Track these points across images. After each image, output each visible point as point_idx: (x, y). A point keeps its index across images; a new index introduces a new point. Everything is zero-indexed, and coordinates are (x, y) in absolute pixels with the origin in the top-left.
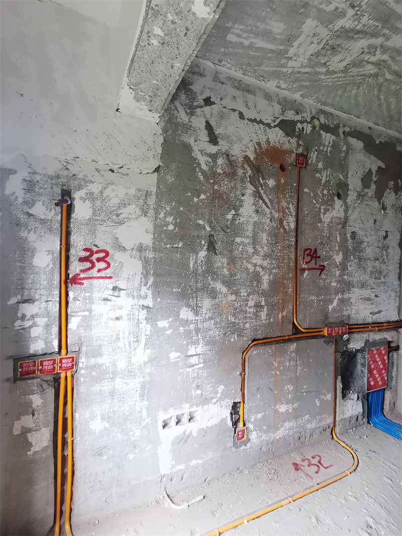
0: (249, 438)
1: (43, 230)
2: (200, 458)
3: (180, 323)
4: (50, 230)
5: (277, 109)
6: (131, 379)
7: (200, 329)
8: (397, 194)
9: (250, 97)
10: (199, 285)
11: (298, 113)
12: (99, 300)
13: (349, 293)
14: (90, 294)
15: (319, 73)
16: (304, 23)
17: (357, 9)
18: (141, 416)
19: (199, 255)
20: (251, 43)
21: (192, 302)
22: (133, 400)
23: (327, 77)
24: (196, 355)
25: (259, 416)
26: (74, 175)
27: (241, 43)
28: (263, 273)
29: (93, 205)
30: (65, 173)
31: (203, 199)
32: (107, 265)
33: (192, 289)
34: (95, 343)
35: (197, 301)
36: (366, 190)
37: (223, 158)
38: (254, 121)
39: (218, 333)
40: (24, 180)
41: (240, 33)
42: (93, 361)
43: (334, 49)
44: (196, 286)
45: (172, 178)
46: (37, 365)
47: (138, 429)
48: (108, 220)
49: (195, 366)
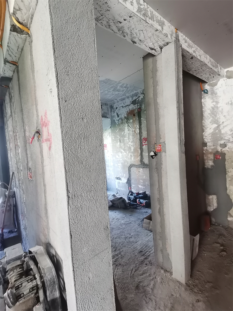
3: (116, 158)
6: (111, 168)
9: (124, 101)
10: (119, 150)
11: (136, 96)
22: (112, 172)
35: (119, 154)
39: (123, 162)
47: (113, 177)
48: (106, 139)
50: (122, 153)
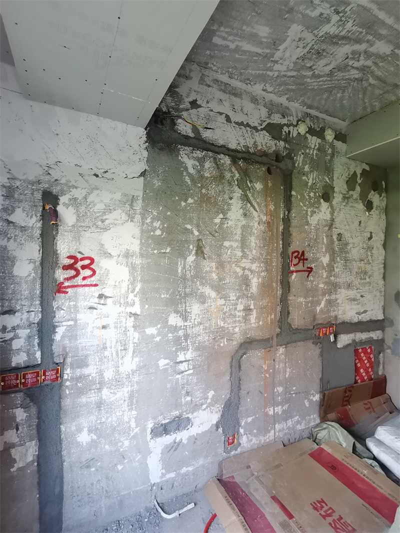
0: (239, 442)
1: (24, 237)
2: (190, 466)
3: (168, 330)
4: (31, 237)
5: (264, 112)
6: (119, 388)
7: (190, 334)
8: (380, 196)
9: (237, 100)
10: (188, 290)
11: (284, 117)
12: (85, 308)
13: (336, 294)
14: (75, 303)
15: (305, 77)
16: (290, 28)
17: (341, 15)
18: (130, 426)
19: (187, 261)
20: (237, 46)
21: (181, 308)
22: (122, 410)
23: (312, 81)
24: (185, 361)
25: (250, 420)
26: (56, 180)
27: (228, 46)
28: (252, 276)
29: (77, 211)
30: (47, 178)
31: (191, 203)
32: (92, 273)
33: (180, 295)
34: (81, 353)
35: (185, 307)
36: (351, 193)
37: (210, 162)
38: (241, 124)
39: (207, 338)
40: (4, 186)
41: (226, 36)
42: (78, 372)
43: (319, 54)
44: (185, 291)
45: (158, 183)
46: (19, 379)
47: (127, 439)
48: (93, 226)
49: (185, 373)
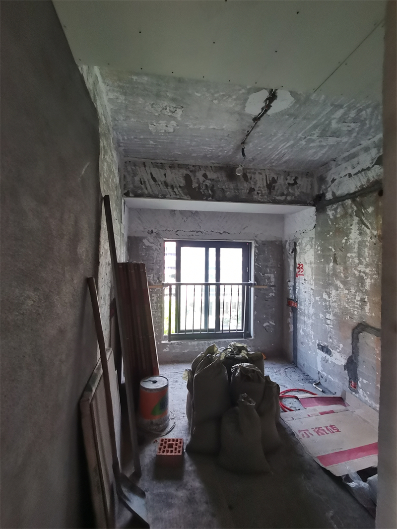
0: (358, 390)
3: (323, 300)
4: (292, 258)
6: (309, 319)
9: (355, 160)
12: (301, 283)
14: (299, 281)
18: (312, 337)
19: (330, 266)
21: (327, 290)
22: (310, 329)
24: (329, 319)
29: (300, 248)
30: (294, 238)
31: (331, 235)
32: (303, 270)
33: (327, 284)
38: (359, 172)
39: (339, 311)
42: (300, 307)
44: (329, 282)
48: (303, 252)
49: (330, 326)
50: (337, 290)
